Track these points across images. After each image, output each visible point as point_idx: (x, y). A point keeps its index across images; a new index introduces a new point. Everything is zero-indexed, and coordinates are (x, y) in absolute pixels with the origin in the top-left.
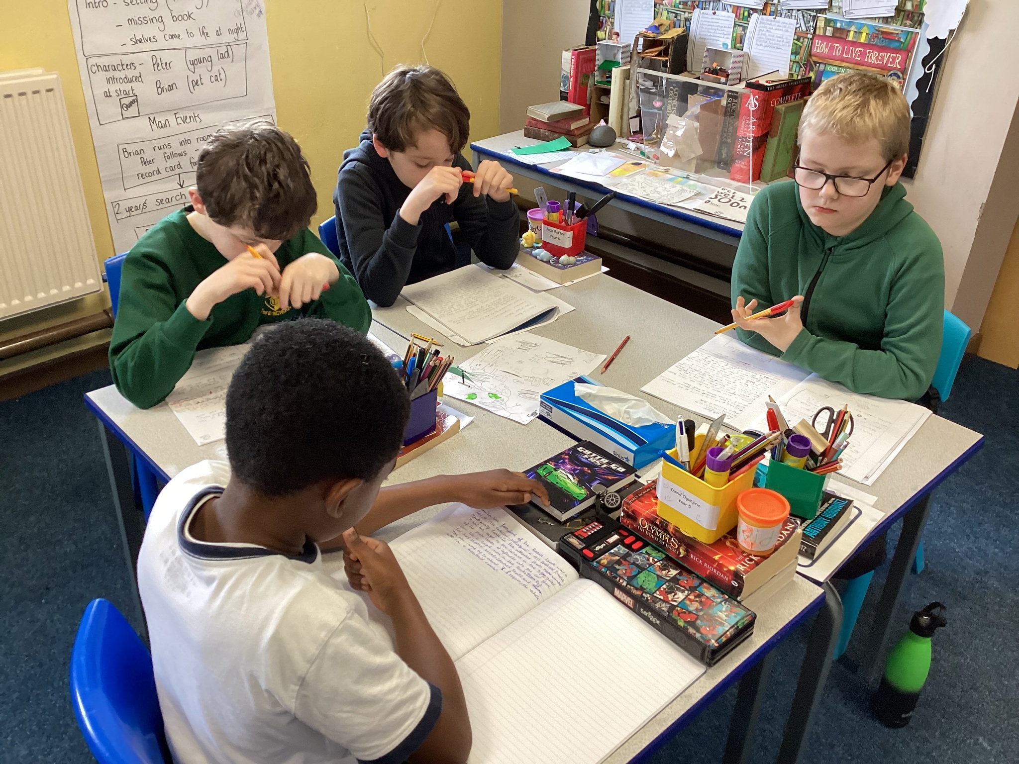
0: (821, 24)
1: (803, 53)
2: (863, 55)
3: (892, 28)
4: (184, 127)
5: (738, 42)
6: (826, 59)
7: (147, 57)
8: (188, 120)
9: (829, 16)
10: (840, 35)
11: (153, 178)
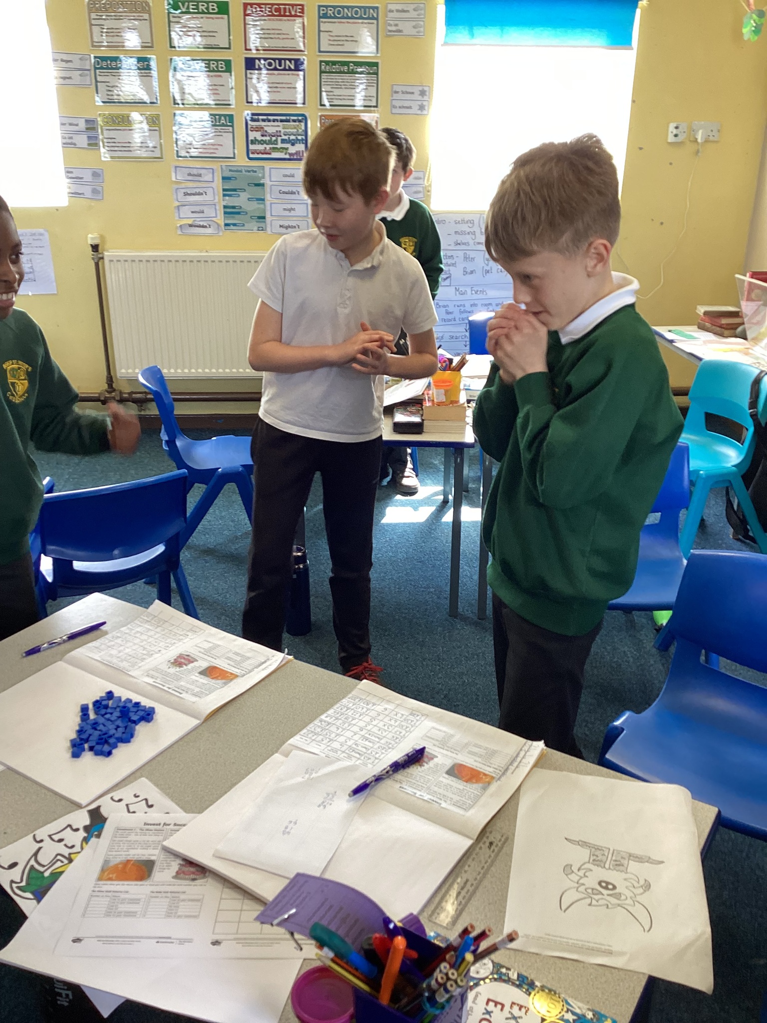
4: (475, 296)
7: (461, 254)
8: (479, 293)
11: (450, 323)
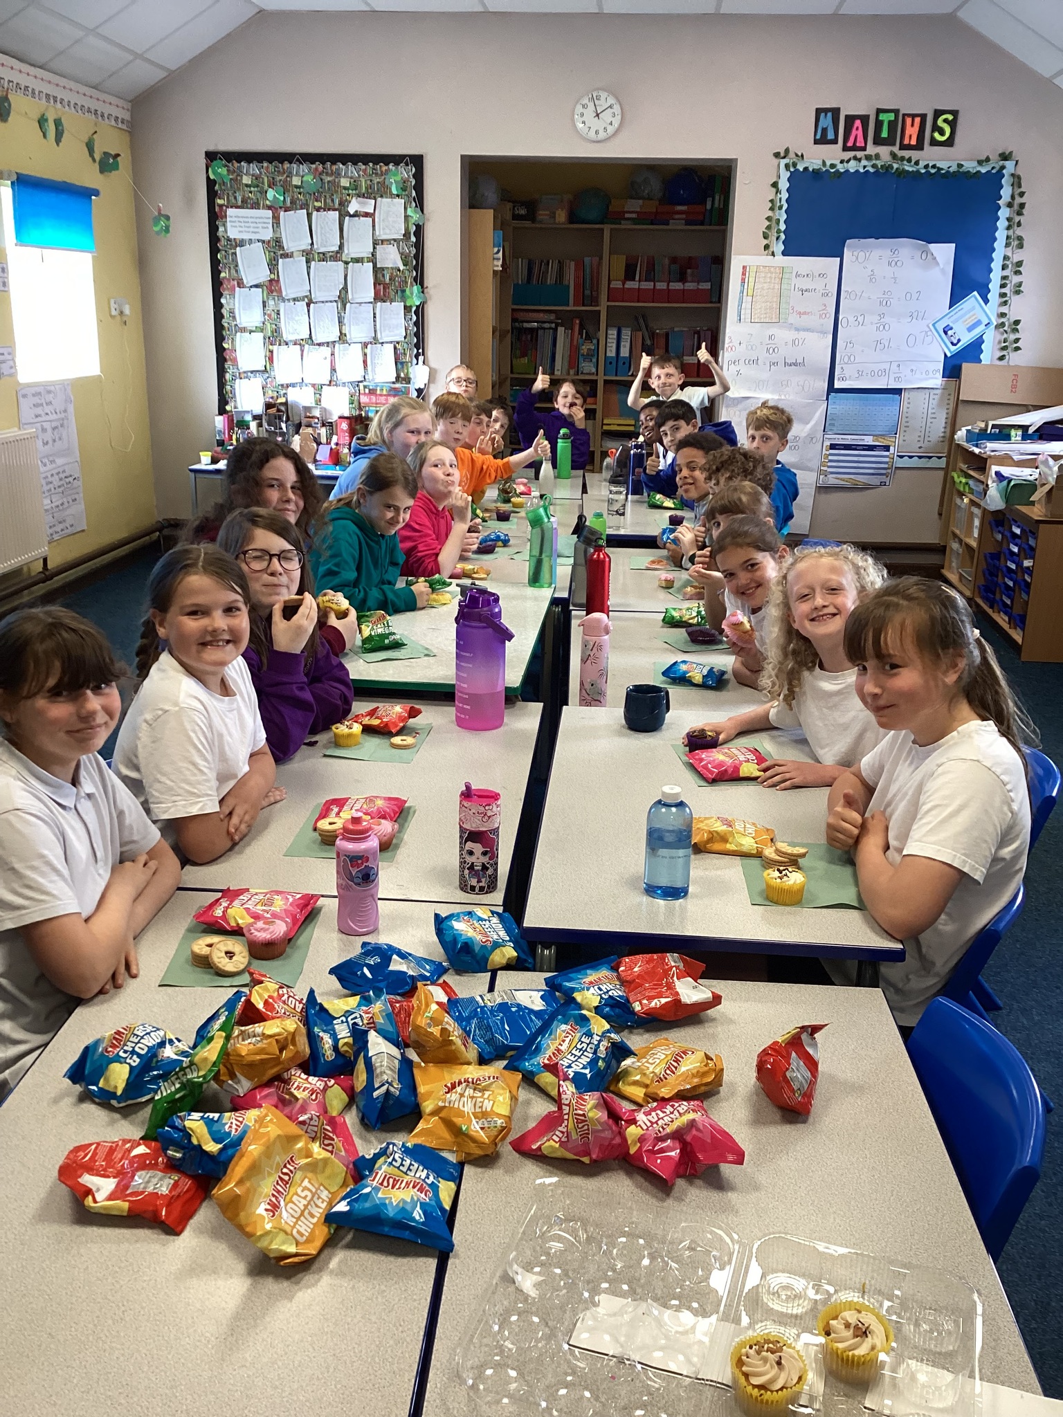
0: (362, 388)
1: (356, 403)
2: (387, 400)
3: (397, 385)
5: (318, 402)
6: (368, 405)
9: (365, 383)
10: (372, 392)
